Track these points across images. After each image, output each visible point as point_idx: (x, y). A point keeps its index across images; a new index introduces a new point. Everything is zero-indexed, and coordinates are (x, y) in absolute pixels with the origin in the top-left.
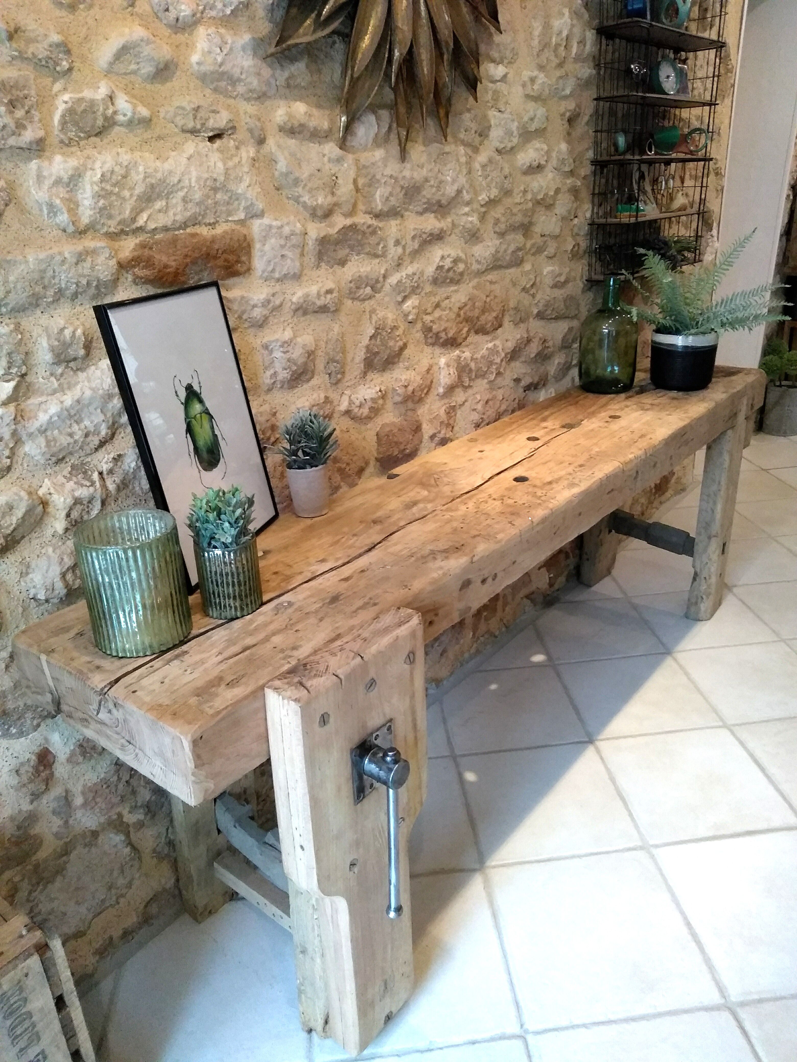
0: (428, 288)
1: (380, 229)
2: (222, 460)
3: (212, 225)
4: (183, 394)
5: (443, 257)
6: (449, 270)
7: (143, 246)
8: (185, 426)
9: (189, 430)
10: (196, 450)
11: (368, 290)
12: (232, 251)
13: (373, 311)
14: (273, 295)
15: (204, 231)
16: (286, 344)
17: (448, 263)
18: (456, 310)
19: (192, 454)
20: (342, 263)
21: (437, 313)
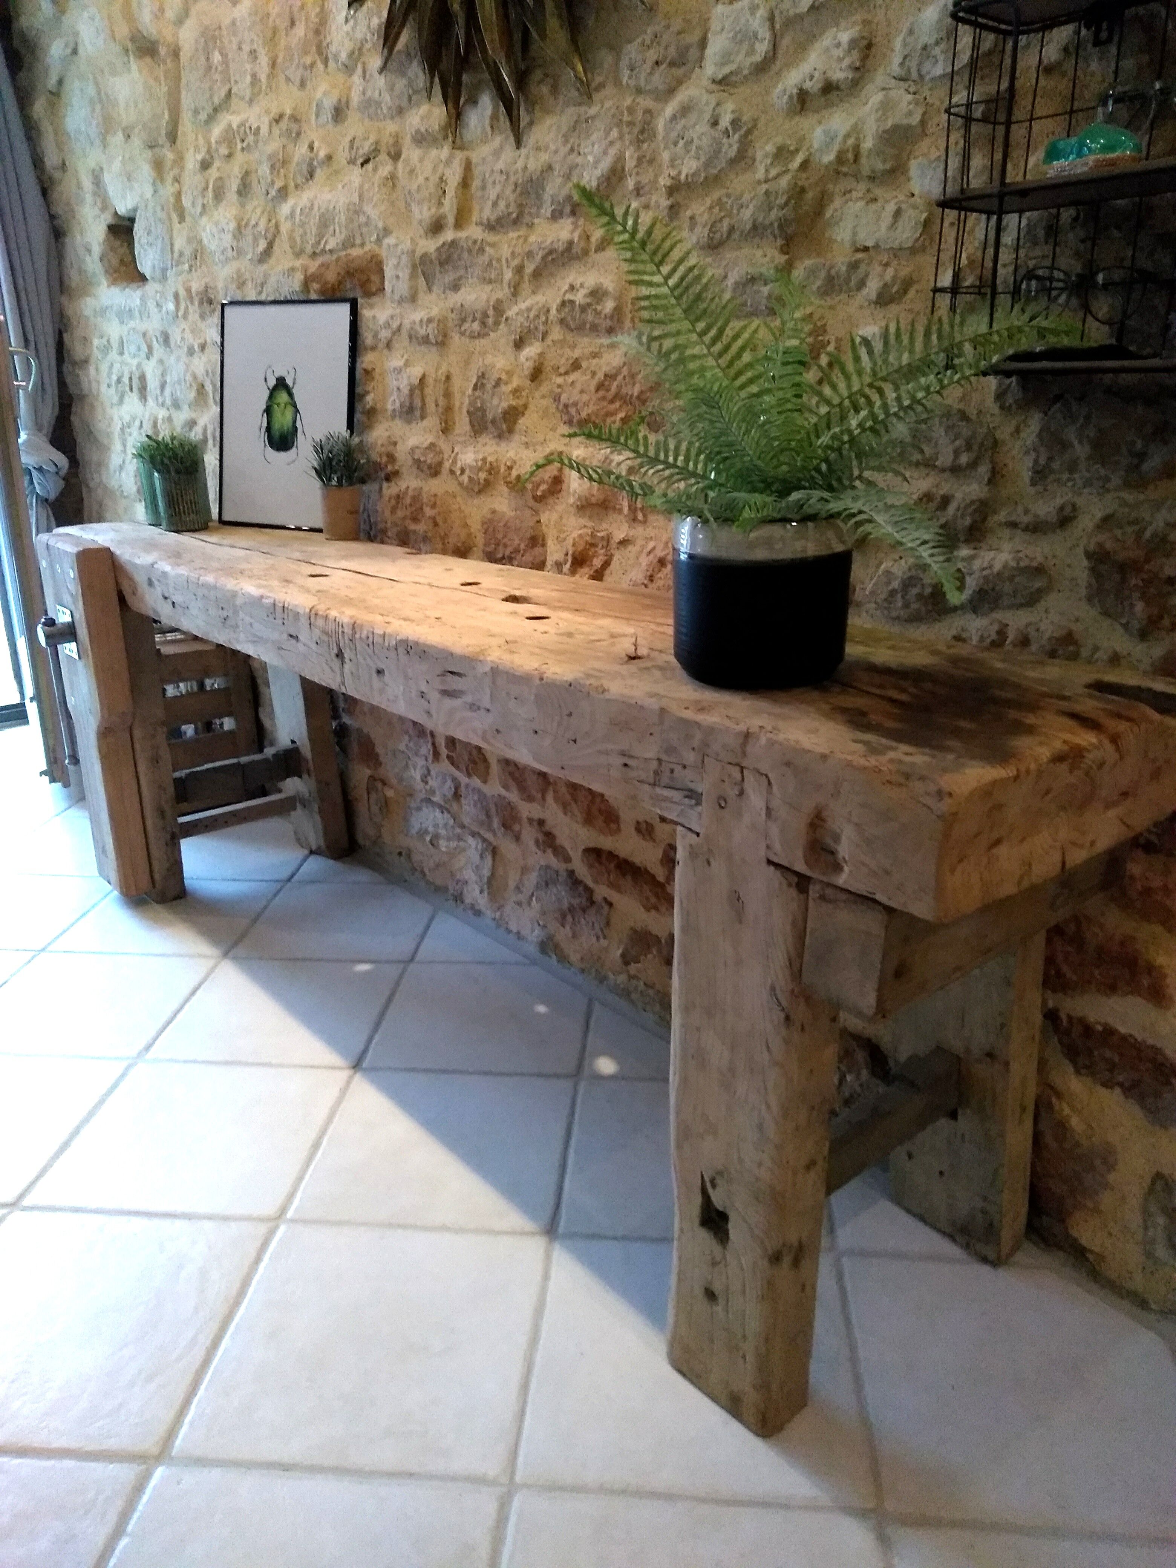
0: (556, 333)
1: (492, 245)
2: (294, 449)
3: (363, 245)
4: (272, 382)
5: (572, 288)
6: (584, 309)
7: (322, 265)
8: (264, 407)
9: (268, 411)
10: (269, 429)
11: (476, 326)
12: (362, 271)
13: (483, 354)
14: (392, 317)
15: (355, 252)
16: (398, 371)
17: (579, 297)
18: (600, 376)
19: (263, 430)
20: (455, 287)
21: (571, 378)
